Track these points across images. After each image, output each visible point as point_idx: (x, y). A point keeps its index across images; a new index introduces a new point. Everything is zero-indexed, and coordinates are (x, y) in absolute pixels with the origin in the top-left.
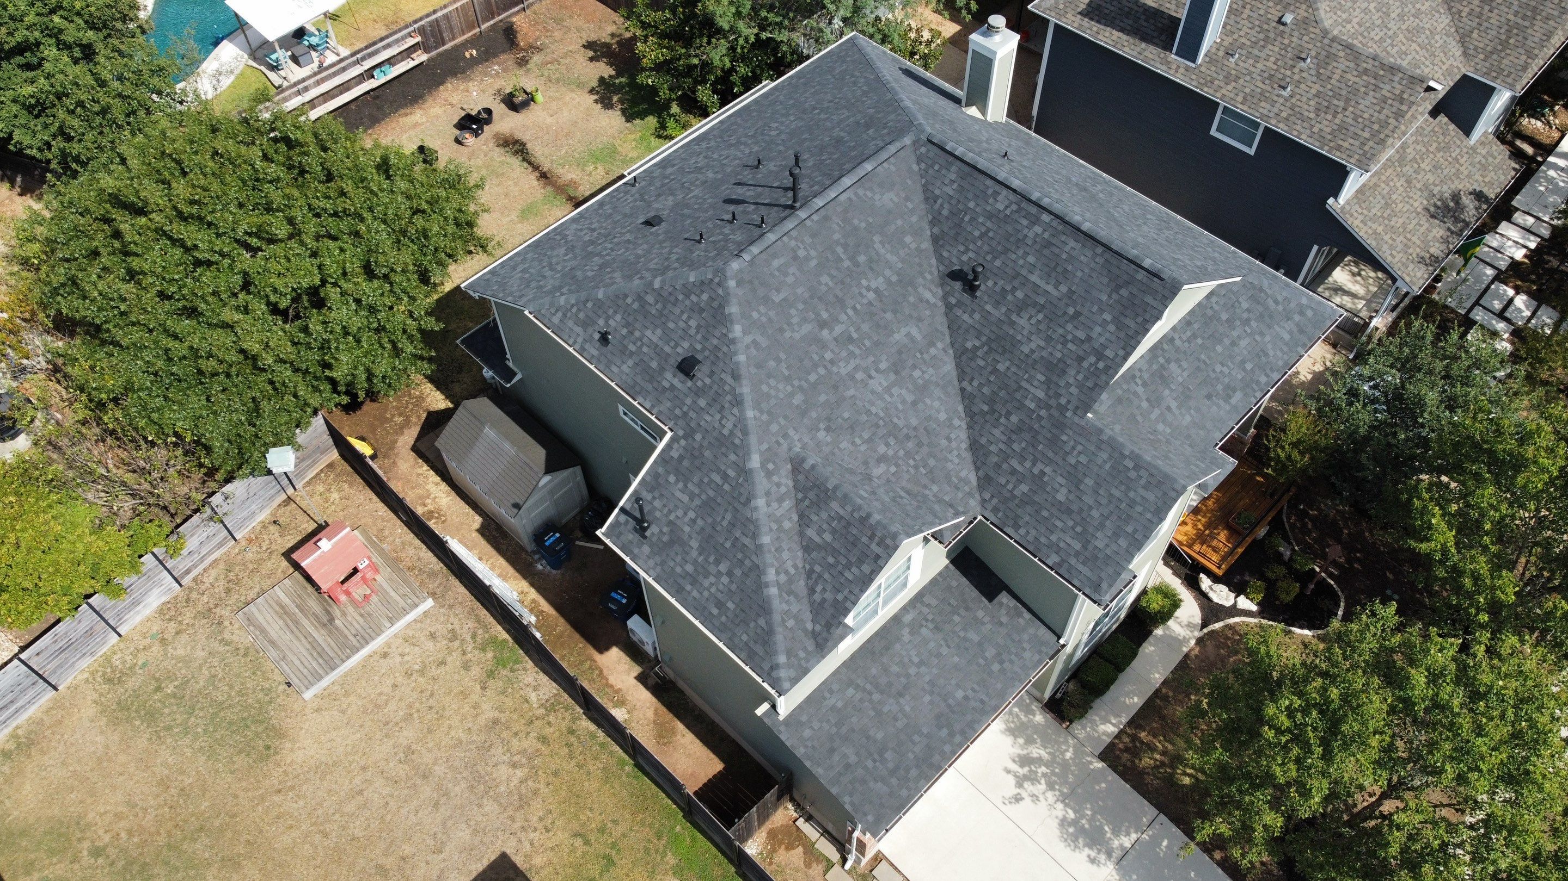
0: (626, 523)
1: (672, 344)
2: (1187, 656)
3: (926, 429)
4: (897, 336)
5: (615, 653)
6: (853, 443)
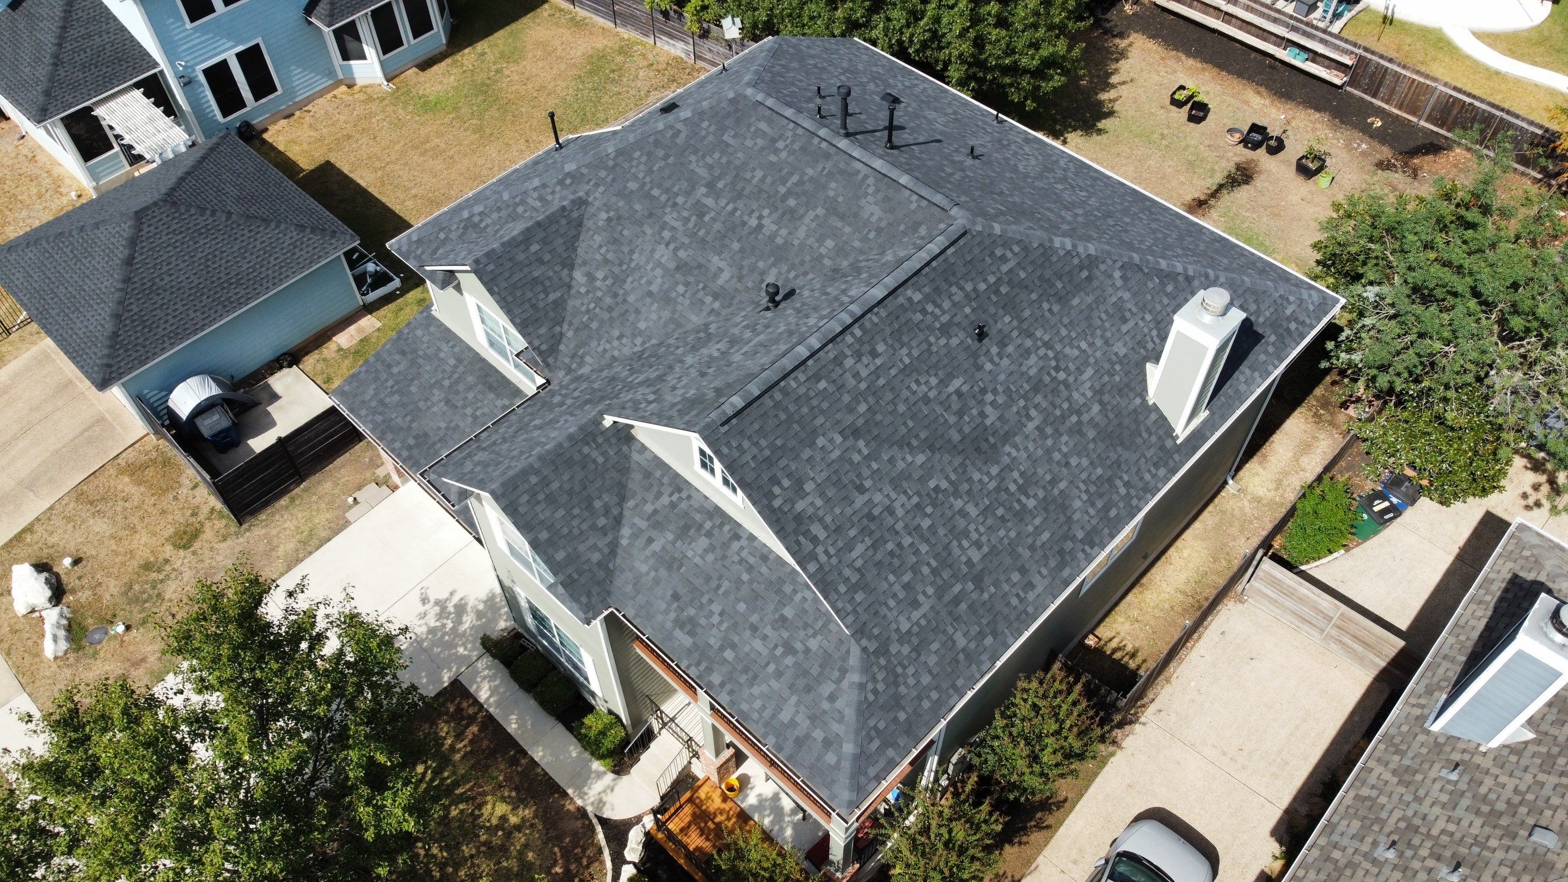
2: (565, 794)
3: (627, 311)
4: (715, 259)
6: (601, 246)
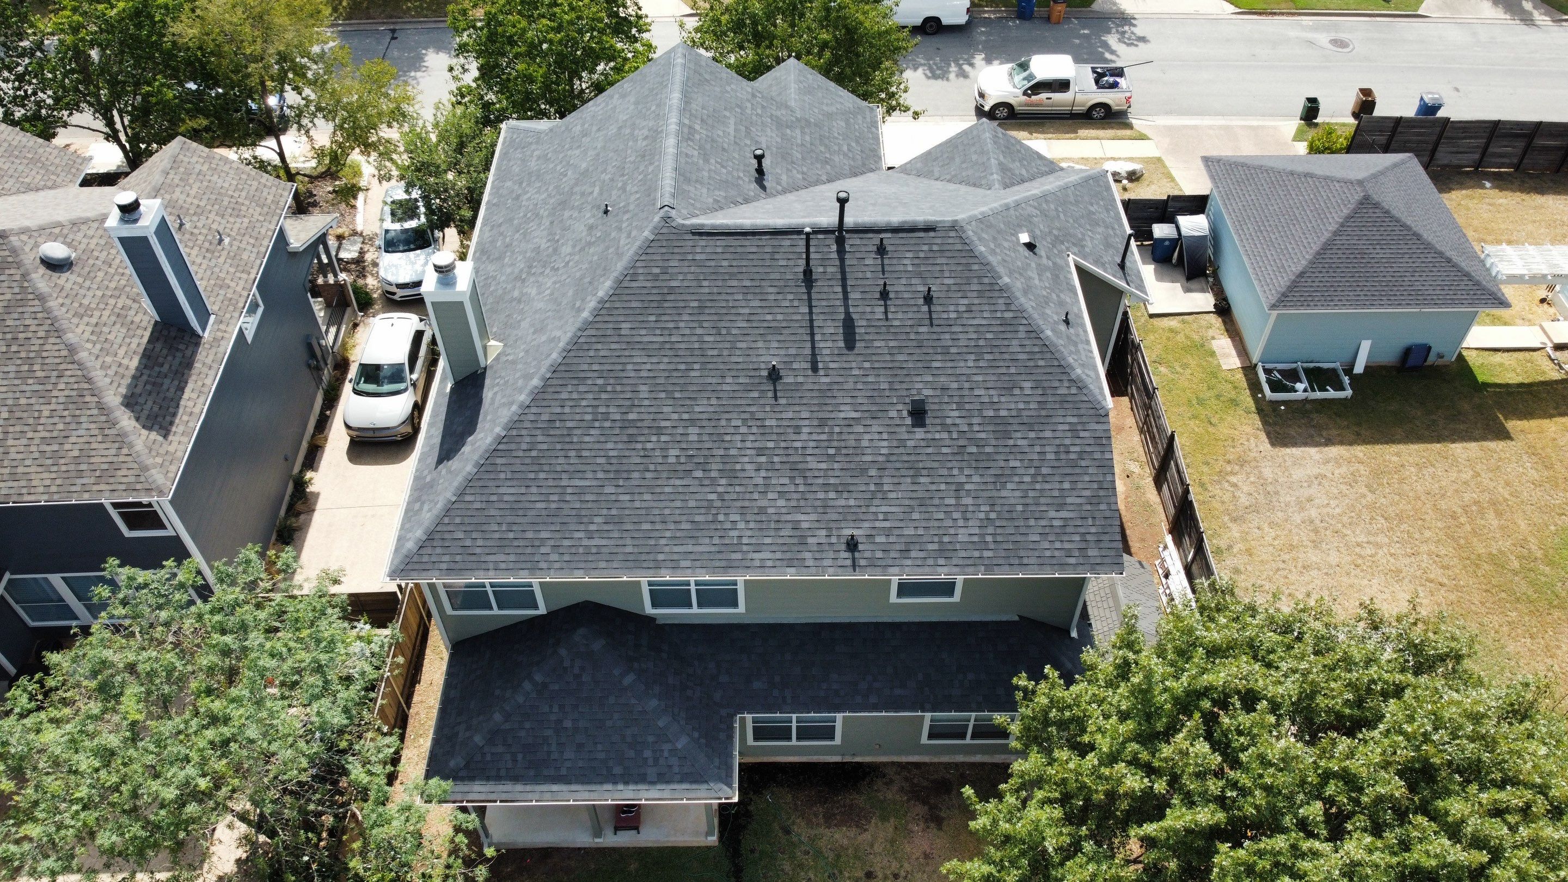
1: (1028, 262)
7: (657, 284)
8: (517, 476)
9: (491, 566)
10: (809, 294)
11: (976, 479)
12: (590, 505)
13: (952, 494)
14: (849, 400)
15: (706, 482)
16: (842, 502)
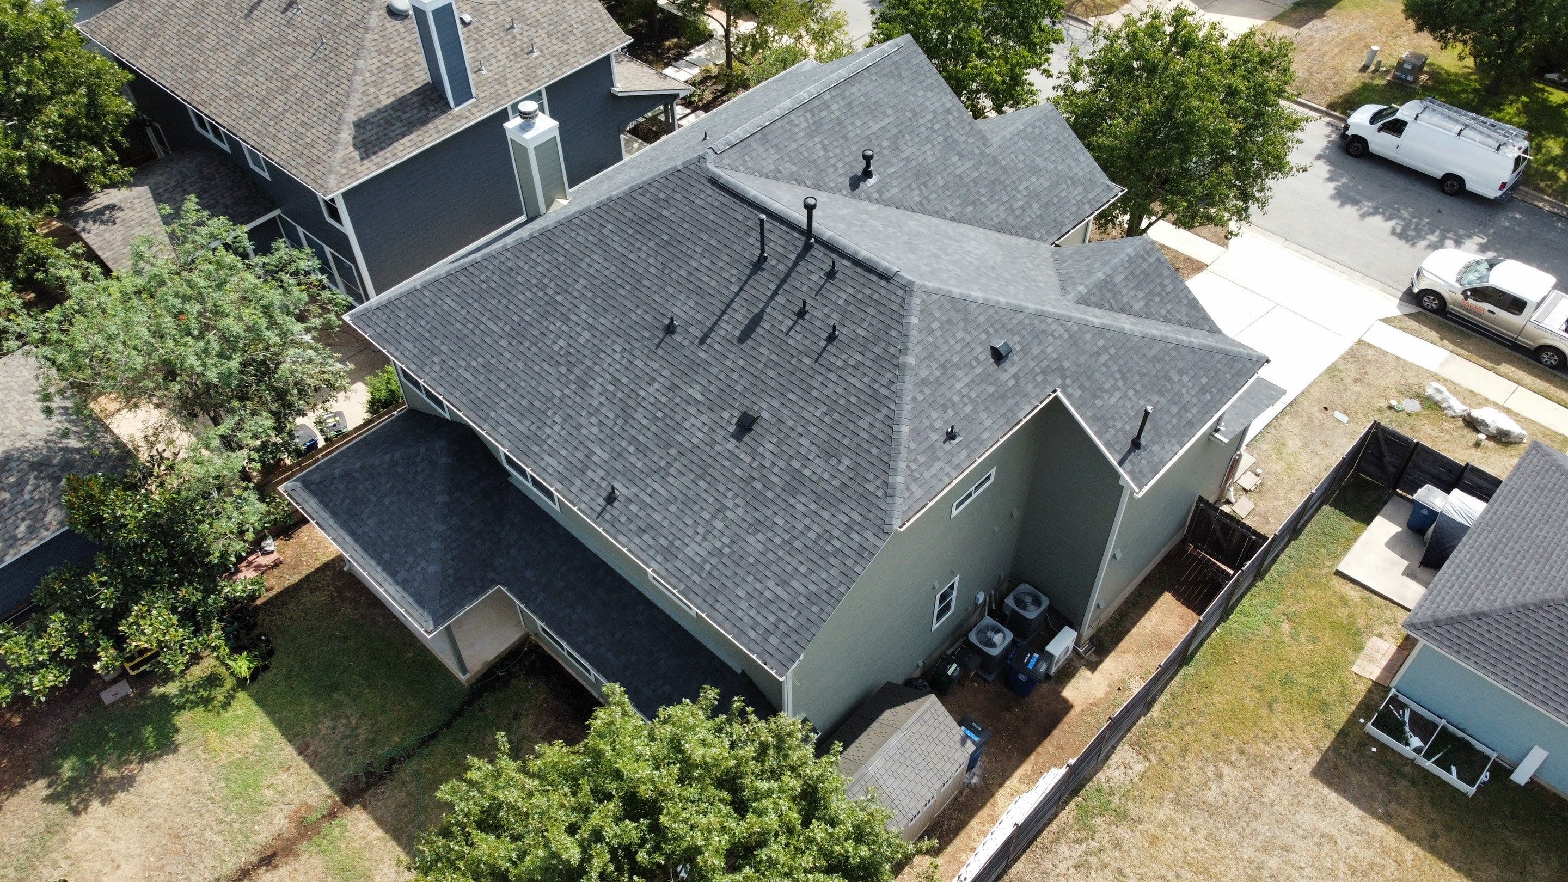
0: (1132, 463)
1: (974, 363)
5: (1068, 693)
7: (655, 207)
8: (464, 296)
9: (401, 348)
10: (749, 277)
11: (740, 511)
12: (484, 346)
13: (712, 510)
14: (704, 382)
15: (563, 380)
16: (633, 459)
